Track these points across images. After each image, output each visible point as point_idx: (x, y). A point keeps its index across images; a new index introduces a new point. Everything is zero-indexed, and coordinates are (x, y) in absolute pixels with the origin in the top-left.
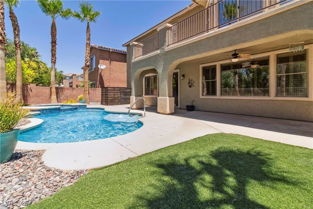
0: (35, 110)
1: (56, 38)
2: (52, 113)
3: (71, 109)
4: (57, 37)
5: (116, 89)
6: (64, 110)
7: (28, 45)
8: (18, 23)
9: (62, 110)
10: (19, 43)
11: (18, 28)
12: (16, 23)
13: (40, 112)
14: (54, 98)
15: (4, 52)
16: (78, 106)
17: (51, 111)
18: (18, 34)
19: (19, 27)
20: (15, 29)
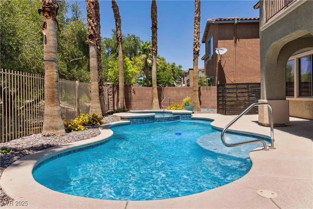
0: (125, 118)
1: (156, 21)
2: (144, 123)
3: (169, 119)
4: (158, 19)
5: (239, 86)
6: (160, 120)
7: (139, 38)
8: (119, 13)
9: (156, 120)
10: (120, 36)
11: (119, 19)
12: (117, 13)
13: (130, 121)
14: (156, 102)
15: (95, 48)
16: (181, 114)
17: (142, 120)
18: (119, 26)
19: (120, 17)
20: (116, 21)
